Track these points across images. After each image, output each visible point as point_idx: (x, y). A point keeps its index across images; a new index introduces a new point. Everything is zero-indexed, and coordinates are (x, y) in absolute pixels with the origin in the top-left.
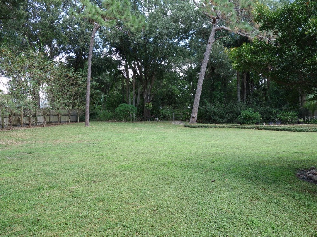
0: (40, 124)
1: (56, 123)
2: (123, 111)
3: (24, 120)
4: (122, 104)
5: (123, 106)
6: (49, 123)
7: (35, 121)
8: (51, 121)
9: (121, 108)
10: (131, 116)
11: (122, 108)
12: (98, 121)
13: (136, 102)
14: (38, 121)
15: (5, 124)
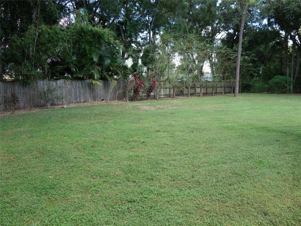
0: (198, 94)
1: (212, 94)
2: (277, 83)
3: (185, 91)
4: (276, 76)
5: (277, 78)
6: (206, 94)
7: (194, 92)
8: (207, 92)
9: (274, 80)
10: (288, 88)
11: (276, 80)
12: (253, 92)
13: (294, 74)
14: (197, 92)
15: (171, 94)
